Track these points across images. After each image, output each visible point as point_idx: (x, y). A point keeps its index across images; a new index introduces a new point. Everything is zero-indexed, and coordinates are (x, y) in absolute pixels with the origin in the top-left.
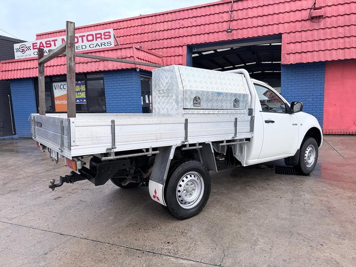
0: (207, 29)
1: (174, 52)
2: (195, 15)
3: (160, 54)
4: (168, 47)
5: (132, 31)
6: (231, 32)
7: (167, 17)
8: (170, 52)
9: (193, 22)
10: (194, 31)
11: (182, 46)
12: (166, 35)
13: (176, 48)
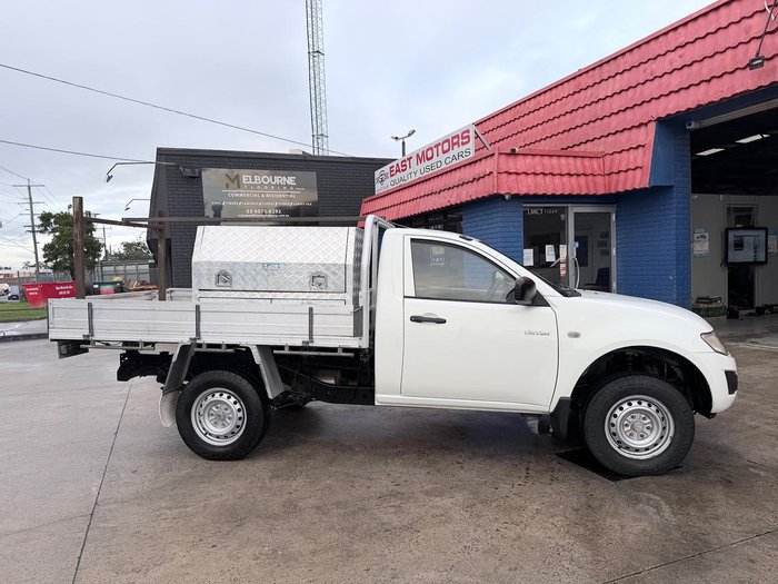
0: (706, 70)
1: (628, 140)
2: (682, 40)
3: (601, 149)
4: (617, 132)
5: (559, 108)
6: (761, 65)
7: (623, 63)
8: (620, 142)
9: (676, 59)
10: (675, 81)
11: (646, 124)
12: (617, 103)
13: (634, 130)
